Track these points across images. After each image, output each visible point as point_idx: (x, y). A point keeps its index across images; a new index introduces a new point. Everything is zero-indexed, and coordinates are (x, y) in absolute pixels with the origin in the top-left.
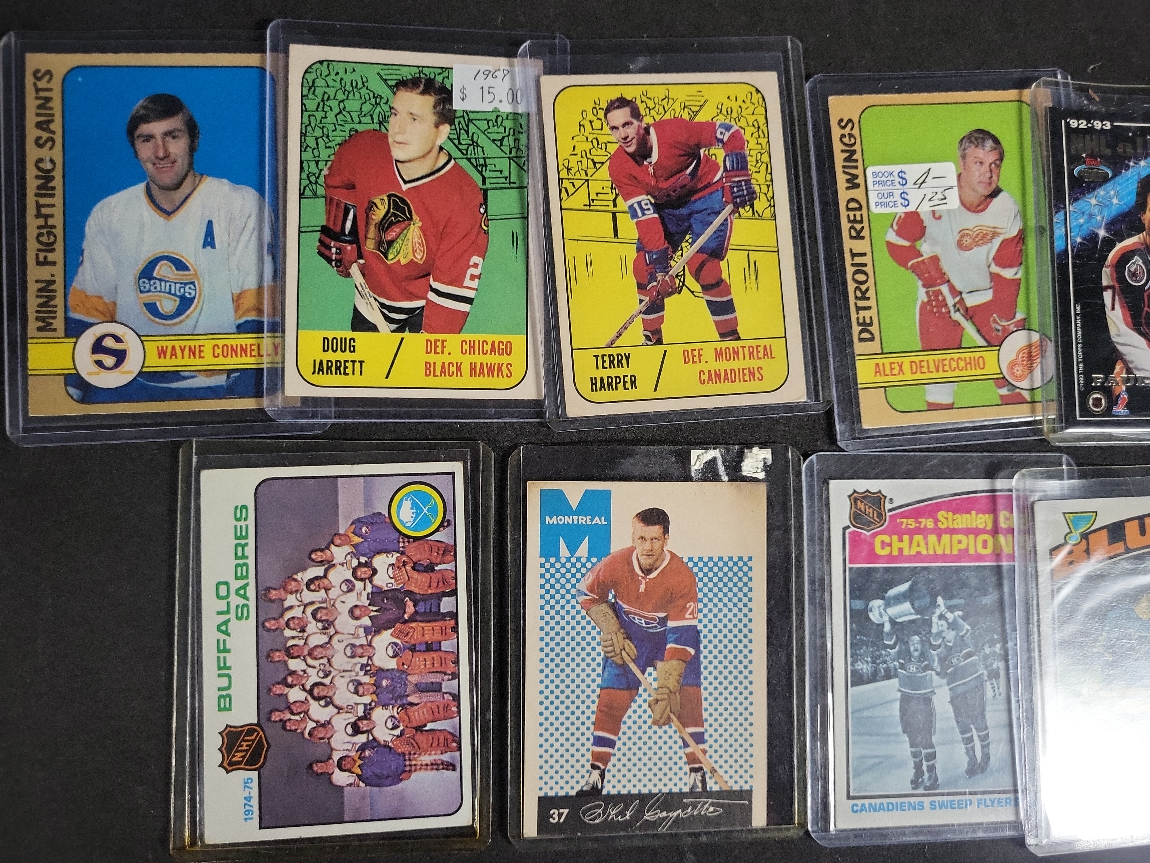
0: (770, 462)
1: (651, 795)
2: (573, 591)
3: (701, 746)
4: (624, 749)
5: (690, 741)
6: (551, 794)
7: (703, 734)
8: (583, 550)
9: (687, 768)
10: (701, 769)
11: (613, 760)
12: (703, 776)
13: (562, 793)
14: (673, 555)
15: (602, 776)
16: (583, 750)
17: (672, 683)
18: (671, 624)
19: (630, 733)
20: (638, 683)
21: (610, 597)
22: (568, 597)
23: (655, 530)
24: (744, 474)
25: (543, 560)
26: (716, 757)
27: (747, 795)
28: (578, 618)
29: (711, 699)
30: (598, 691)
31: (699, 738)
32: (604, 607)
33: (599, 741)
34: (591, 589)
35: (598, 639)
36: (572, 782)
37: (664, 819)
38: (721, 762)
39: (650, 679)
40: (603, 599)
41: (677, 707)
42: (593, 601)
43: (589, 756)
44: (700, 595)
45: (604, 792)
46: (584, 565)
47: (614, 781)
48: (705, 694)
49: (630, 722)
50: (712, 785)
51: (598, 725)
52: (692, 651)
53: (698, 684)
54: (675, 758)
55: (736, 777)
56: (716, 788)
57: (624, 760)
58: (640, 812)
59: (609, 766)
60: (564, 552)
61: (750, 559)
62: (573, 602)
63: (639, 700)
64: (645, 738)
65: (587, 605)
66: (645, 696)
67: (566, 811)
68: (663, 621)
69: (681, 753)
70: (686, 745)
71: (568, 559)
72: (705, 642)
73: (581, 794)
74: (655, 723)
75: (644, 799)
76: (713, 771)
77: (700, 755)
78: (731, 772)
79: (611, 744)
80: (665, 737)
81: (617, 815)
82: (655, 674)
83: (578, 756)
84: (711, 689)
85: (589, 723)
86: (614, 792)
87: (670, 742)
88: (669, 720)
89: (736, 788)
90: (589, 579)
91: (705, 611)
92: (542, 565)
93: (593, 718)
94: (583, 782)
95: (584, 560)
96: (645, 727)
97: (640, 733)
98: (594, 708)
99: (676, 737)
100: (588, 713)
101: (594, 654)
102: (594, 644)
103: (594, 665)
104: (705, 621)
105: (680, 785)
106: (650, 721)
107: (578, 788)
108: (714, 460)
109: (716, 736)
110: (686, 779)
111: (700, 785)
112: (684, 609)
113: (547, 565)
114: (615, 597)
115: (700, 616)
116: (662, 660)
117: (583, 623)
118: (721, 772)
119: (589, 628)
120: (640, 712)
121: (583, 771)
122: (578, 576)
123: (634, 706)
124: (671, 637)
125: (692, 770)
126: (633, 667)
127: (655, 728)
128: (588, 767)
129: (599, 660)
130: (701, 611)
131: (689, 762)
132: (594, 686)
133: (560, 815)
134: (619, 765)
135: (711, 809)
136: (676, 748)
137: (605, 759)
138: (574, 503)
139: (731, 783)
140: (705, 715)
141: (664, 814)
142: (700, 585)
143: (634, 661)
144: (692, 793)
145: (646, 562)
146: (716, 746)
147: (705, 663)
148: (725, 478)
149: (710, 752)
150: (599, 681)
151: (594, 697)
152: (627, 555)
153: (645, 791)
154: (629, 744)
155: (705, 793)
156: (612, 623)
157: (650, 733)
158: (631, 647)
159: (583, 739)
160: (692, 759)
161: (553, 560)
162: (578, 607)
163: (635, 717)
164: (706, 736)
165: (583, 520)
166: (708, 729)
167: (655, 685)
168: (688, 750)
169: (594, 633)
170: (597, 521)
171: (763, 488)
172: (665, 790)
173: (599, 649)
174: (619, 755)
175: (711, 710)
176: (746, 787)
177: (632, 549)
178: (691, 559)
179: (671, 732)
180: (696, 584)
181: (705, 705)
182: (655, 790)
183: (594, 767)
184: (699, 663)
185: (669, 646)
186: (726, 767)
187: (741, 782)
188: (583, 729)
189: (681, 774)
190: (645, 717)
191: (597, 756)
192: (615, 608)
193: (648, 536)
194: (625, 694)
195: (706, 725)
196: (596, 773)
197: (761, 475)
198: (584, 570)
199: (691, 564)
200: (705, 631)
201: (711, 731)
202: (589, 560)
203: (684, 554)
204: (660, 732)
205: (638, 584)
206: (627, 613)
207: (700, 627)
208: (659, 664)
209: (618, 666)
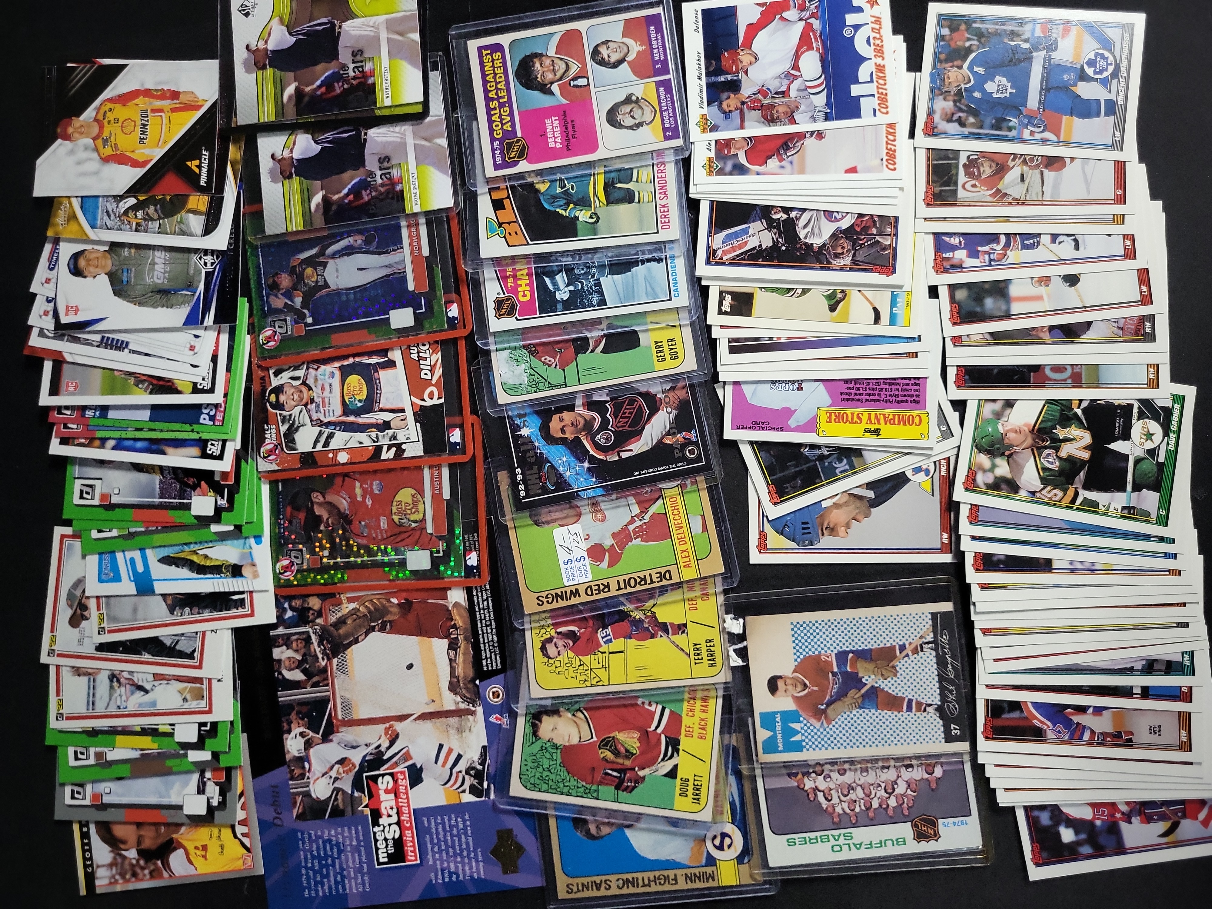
0: (733, 616)
1: (939, 675)
2: (821, 730)
3: (907, 646)
4: (913, 693)
5: (904, 653)
6: (943, 735)
7: (900, 646)
8: (797, 726)
9: (921, 654)
10: (921, 645)
11: (920, 699)
12: (925, 643)
13: (942, 729)
14: (795, 671)
15: (930, 705)
16: (915, 718)
17: (871, 666)
18: (835, 669)
19: (903, 690)
20: (873, 687)
21: (822, 707)
22: (825, 733)
23: (780, 683)
24: (741, 632)
25: (805, 750)
26: (913, 636)
27: (934, 615)
28: (837, 726)
29: (878, 642)
30: (879, 711)
31: (903, 648)
32: (829, 711)
33: (909, 709)
34: (819, 719)
35: (848, 713)
36: (935, 723)
37: (952, 665)
38: (915, 633)
39: (870, 680)
40: (824, 711)
41: (884, 663)
42: (826, 718)
43: (918, 714)
44: (817, 652)
45: (939, 703)
46: (805, 725)
47: (932, 698)
48: (876, 646)
49: (897, 691)
50: (930, 638)
51: (900, 710)
52: (851, 655)
53: (870, 650)
54: (916, 661)
55: (924, 623)
56: (932, 635)
57: (919, 692)
58: (951, 681)
59: (924, 701)
60: (798, 737)
61: (792, 623)
62: (828, 730)
63: (883, 686)
64: (905, 681)
65: (829, 721)
66: (880, 682)
67: (952, 726)
68: (834, 674)
69: (912, 658)
70: (907, 655)
71: (803, 735)
72: (844, 648)
73: (941, 717)
74: (896, 676)
75: (941, 678)
76: (921, 637)
77: (913, 646)
78: (921, 626)
79: (910, 701)
80: (904, 668)
81: (952, 694)
82: (867, 677)
83: (919, 721)
84: (872, 642)
85: (899, 715)
86: (939, 697)
87: (906, 665)
88: (894, 667)
89: (930, 623)
90: (813, 721)
91: (826, 649)
92: (808, 750)
93: (896, 713)
94: (934, 717)
95: (802, 725)
96: (899, 681)
97: (902, 684)
98: (889, 713)
99: (903, 662)
100: (893, 716)
101: (858, 715)
102: (852, 715)
103: (864, 715)
104: (832, 648)
105: (931, 657)
106: (895, 679)
107: (938, 719)
108: (735, 650)
109: (900, 637)
110: (927, 654)
111: (930, 645)
112: (826, 661)
113: (808, 747)
114: (822, 704)
115: (829, 651)
116: (857, 673)
117: (840, 723)
118: (921, 633)
119: (842, 719)
120: (890, 685)
121: (928, 717)
122: (812, 728)
123: (886, 689)
124: (843, 669)
125: (922, 651)
126: (863, 691)
127: (898, 675)
128: (925, 714)
129: (861, 711)
130: (826, 652)
131: (917, 653)
132: (877, 714)
133: (955, 729)
134: (923, 695)
135: (944, 637)
136: (909, 662)
137: (919, 704)
138: (768, 734)
139: (928, 626)
140: (888, 645)
141: (949, 666)
142: (810, 653)
143: (860, 690)
144: (936, 650)
145: (800, 688)
146: (906, 637)
147: (857, 647)
148: (745, 643)
149: (910, 640)
150: (873, 711)
151: (883, 713)
152: (797, 699)
153: (937, 679)
154: (909, 690)
155: (935, 642)
156: (837, 705)
157: (902, 678)
158: (852, 693)
159: (909, 718)
160: (915, 651)
161: (804, 744)
162: (831, 726)
163: (893, 688)
164: (901, 643)
165: (779, 728)
166: (896, 642)
167: (873, 677)
168: (910, 654)
169: (845, 716)
170: (778, 719)
171: (748, 618)
172: (935, 666)
173: (854, 712)
174: (916, 696)
175: (885, 641)
176: (930, 616)
177: (793, 696)
178: (796, 660)
179: (900, 665)
180: (810, 656)
181: (882, 645)
182: (936, 673)
183: (925, 711)
184: (857, 650)
185: (849, 669)
186: (918, 630)
187: (927, 620)
188: (903, 719)
189: (925, 657)
190: (893, 682)
191: (919, 709)
192: (829, 704)
193: (784, 687)
194: (880, 694)
195: (894, 644)
196: (928, 709)
197: (741, 621)
198: (808, 725)
199: (799, 660)
200: (838, 648)
201: (897, 641)
202: (802, 722)
203: (793, 665)
204: (901, 672)
205: (813, 690)
206: (831, 697)
207: (836, 651)
208: (860, 675)
209: (863, 700)
